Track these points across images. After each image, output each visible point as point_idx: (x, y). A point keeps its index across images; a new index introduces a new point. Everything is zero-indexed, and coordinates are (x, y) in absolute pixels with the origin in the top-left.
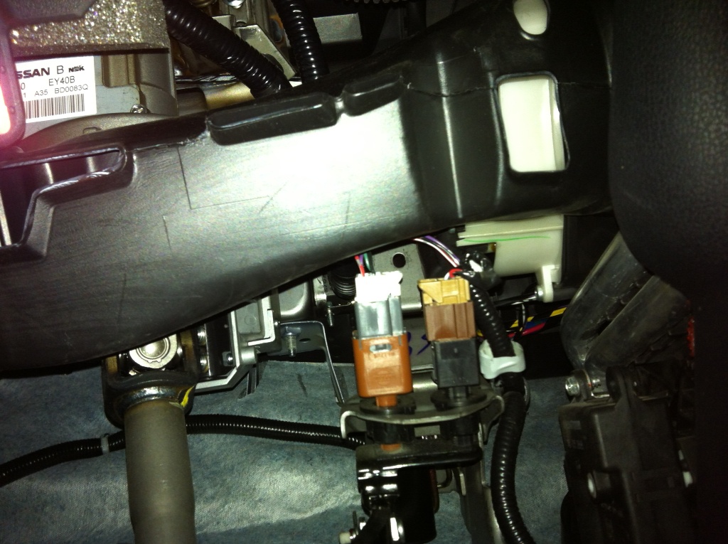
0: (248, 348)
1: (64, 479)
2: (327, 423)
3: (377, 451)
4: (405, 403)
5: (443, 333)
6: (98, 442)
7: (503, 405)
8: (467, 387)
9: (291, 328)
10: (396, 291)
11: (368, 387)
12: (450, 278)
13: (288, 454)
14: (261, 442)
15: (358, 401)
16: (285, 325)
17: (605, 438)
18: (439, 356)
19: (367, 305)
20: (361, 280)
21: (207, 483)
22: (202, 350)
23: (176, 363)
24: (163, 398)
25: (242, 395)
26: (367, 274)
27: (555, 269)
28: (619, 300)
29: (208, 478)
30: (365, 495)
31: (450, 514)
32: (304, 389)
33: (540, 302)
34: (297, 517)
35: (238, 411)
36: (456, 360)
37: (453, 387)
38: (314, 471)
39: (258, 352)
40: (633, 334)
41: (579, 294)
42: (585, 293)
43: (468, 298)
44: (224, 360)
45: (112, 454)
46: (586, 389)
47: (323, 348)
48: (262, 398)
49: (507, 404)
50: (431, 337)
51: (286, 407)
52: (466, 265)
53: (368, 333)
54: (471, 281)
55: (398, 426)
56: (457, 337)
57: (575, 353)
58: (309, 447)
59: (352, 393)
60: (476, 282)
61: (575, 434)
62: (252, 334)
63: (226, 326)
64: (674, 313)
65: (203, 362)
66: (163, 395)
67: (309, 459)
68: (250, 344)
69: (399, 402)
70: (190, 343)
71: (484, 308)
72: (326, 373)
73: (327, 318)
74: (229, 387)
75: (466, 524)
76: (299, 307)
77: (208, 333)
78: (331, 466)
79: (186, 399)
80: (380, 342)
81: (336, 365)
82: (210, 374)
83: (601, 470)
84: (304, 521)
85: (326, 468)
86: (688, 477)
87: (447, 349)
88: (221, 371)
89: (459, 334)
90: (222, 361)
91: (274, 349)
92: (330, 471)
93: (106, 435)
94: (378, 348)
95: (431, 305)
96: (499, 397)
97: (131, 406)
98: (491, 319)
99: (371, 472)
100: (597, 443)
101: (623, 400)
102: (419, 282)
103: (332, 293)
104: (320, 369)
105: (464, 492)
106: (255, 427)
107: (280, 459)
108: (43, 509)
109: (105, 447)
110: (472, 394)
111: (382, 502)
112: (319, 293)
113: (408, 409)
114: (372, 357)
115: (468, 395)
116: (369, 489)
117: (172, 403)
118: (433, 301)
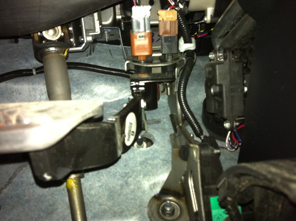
0: (89, 36)
1: (20, 83)
2: (120, 69)
3: (138, 76)
4: (149, 59)
5: (165, 32)
6: (31, 70)
7: (185, 62)
8: (172, 54)
9: (106, 30)
10: (148, 14)
11: (135, 52)
12: (170, 10)
13: (105, 79)
14: (95, 74)
15: (131, 58)
16: (104, 28)
17: (219, 74)
18: (163, 41)
19: (136, 19)
20: (135, 9)
21: (74, 87)
22: (71, 35)
23: (61, 39)
24: (57, 52)
25: (87, 56)
26: (137, 6)
27: (212, 9)
28: (234, 23)
29: (75, 86)
30: (133, 91)
31: (164, 102)
32: (112, 55)
33: (205, 23)
34: (109, 101)
35: (86, 62)
36: (170, 44)
37: (168, 54)
38: (115, 85)
39: (93, 38)
40: (237, 37)
41: (220, 20)
42: (222, 20)
43: (176, 18)
44: (80, 39)
45: (37, 75)
46: (216, 57)
47: (119, 39)
48: (95, 57)
49: (187, 61)
50: (161, 34)
51: (105, 61)
52: (177, 5)
53: (136, 31)
54: (178, 12)
55: (146, 67)
56: (171, 34)
57: (215, 44)
58: (113, 77)
59: (130, 55)
60: (180, 12)
61: (209, 73)
62: (90, 30)
63: (80, 26)
64: (252, 28)
65: (72, 40)
66: (57, 51)
67: (113, 81)
68: (90, 34)
69: (147, 58)
70: (66, 31)
71: (182, 23)
72: (121, 50)
73: (121, 26)
74: (82, 50)
75: (169, 106)
76: (110, 21)
77: (73, 28)
78: (121, 84)
79: (66, 53)
80: (141, 35)
81: (125, 47)
82: (74, 45)
83: (216, 85)
84: (111, 103)
85: (119, 84)
86: (246, 89)
87: (166, 39)
88: (79, 44)
89: (172, 33)
90: (79, 40)
91: (100, 37)
92: (121, 86)
93: (34, 68)
94: (140, 37)
95: (162, 21)
96: (184, 59)
97: (45, 54)
98: (185, 28)
99: (135, 83)
100: (216, 75)
101: (228, 60)
102: (158, 11)
103: (124, 16)
104: (118, 48)
105: (169, 94)
106: (93, 68)
107: (102, 80)
108: (12, 94)
109: (34, 72)
110: (174, 57)
111: (139, 93)
112: (118, 15)
113: (150, 61)
114: (137, 40)
115: (173, 57)
116: (134, 89)
117: (61, 54)
118: (163, 19)
